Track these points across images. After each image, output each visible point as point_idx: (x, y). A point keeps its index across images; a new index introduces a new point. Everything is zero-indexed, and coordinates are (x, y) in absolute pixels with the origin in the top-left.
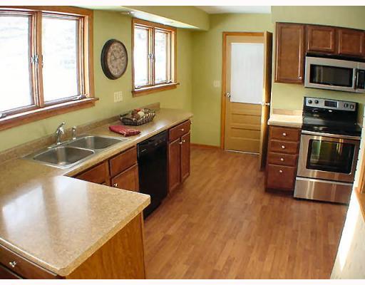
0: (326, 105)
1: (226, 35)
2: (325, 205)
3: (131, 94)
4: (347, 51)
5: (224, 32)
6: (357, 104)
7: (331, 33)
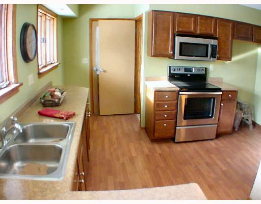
0: (185, 71)
1: (92, 21)
2: (199, 143)
3: (37, 75)
4: (204, 32)
5: (90, 19)
6: (206, 68)
7: (193, 19)
